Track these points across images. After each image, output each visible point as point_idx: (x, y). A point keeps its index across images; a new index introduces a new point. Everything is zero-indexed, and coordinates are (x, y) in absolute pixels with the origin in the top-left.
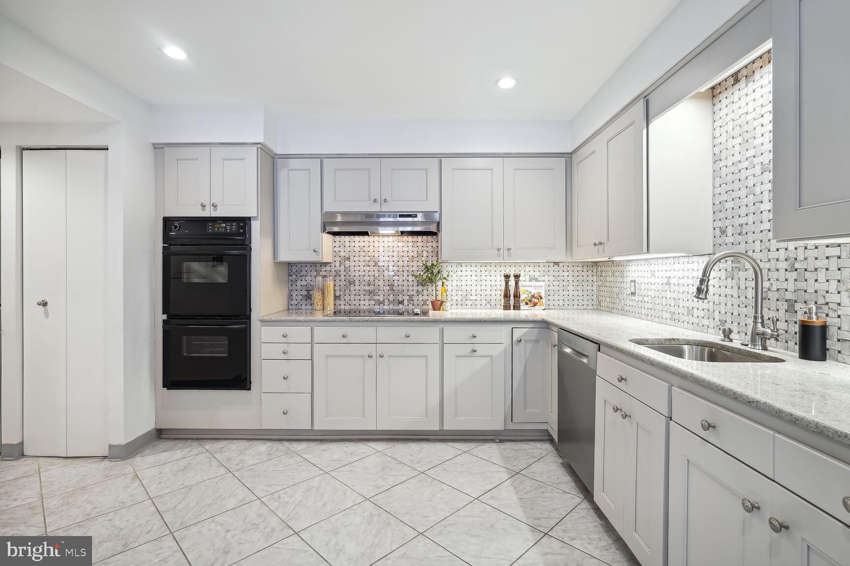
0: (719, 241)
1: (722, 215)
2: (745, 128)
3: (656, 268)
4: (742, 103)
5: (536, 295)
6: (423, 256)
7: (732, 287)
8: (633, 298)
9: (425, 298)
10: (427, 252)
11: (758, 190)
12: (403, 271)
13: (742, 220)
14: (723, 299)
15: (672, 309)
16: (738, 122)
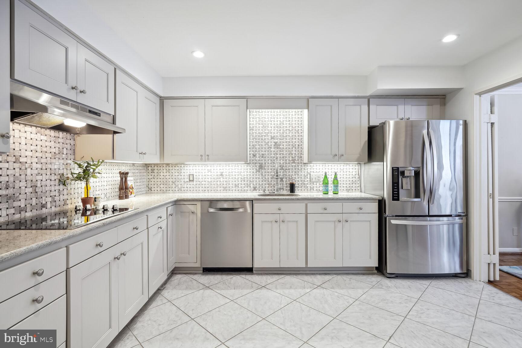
0: (253, 159)
1: (254, 150)
2: (264, 123)
3: (212, 168)
4: (264, 113)
5: (131, 187)
6: (63, 154)
7: (259, 175)
8: (191, 183)
9: (65, 197)
10: (67, 149)
11: (270, 144)
12: (46, 169)
13: (263, 153)
14: (255, 180)
15: (225, 186)
16: (261, 119)
